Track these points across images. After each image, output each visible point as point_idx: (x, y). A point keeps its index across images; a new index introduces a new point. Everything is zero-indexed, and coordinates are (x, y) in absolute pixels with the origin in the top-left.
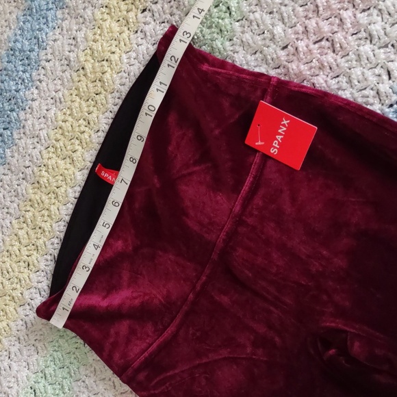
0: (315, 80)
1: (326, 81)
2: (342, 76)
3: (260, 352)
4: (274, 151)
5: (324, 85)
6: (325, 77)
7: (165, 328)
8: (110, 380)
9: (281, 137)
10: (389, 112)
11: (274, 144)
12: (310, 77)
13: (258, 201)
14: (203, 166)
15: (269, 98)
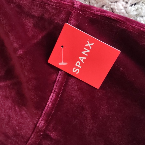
0: (114, 6)
1: (125, 8)
2: (141, 3)
4: (76, 71)
5: (123, 11)
6: (124, 3)
9: (83, 58)
11: (76, 65)
12: (110, 3)
14: (8, 82)
15: (73, 20)
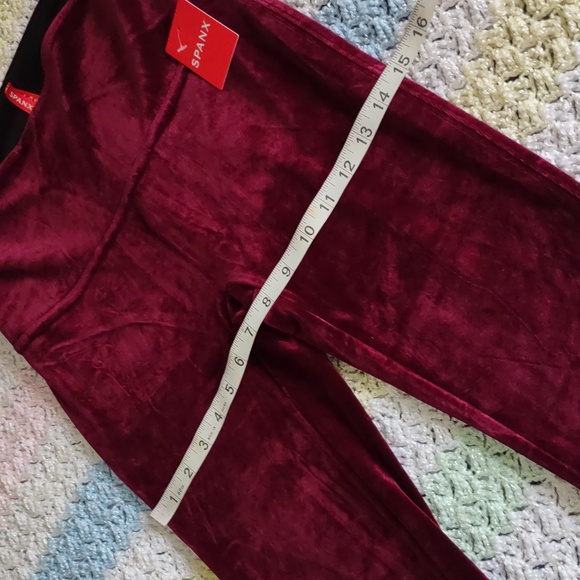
3: (169, 317)
4: (195, 63)
7: (70, 288)
8: (10, 353)
9: (202, 45)
10: (319, 15)
11: (195, 55)
13: (173, 129)
14: (119, 85)
